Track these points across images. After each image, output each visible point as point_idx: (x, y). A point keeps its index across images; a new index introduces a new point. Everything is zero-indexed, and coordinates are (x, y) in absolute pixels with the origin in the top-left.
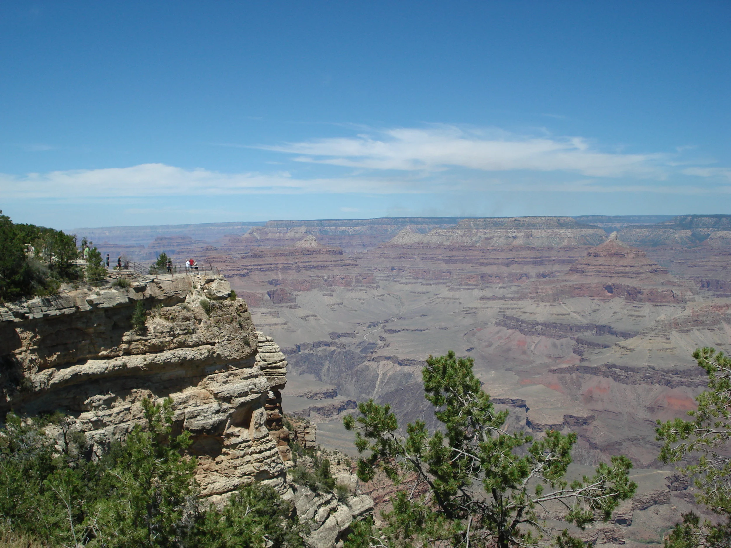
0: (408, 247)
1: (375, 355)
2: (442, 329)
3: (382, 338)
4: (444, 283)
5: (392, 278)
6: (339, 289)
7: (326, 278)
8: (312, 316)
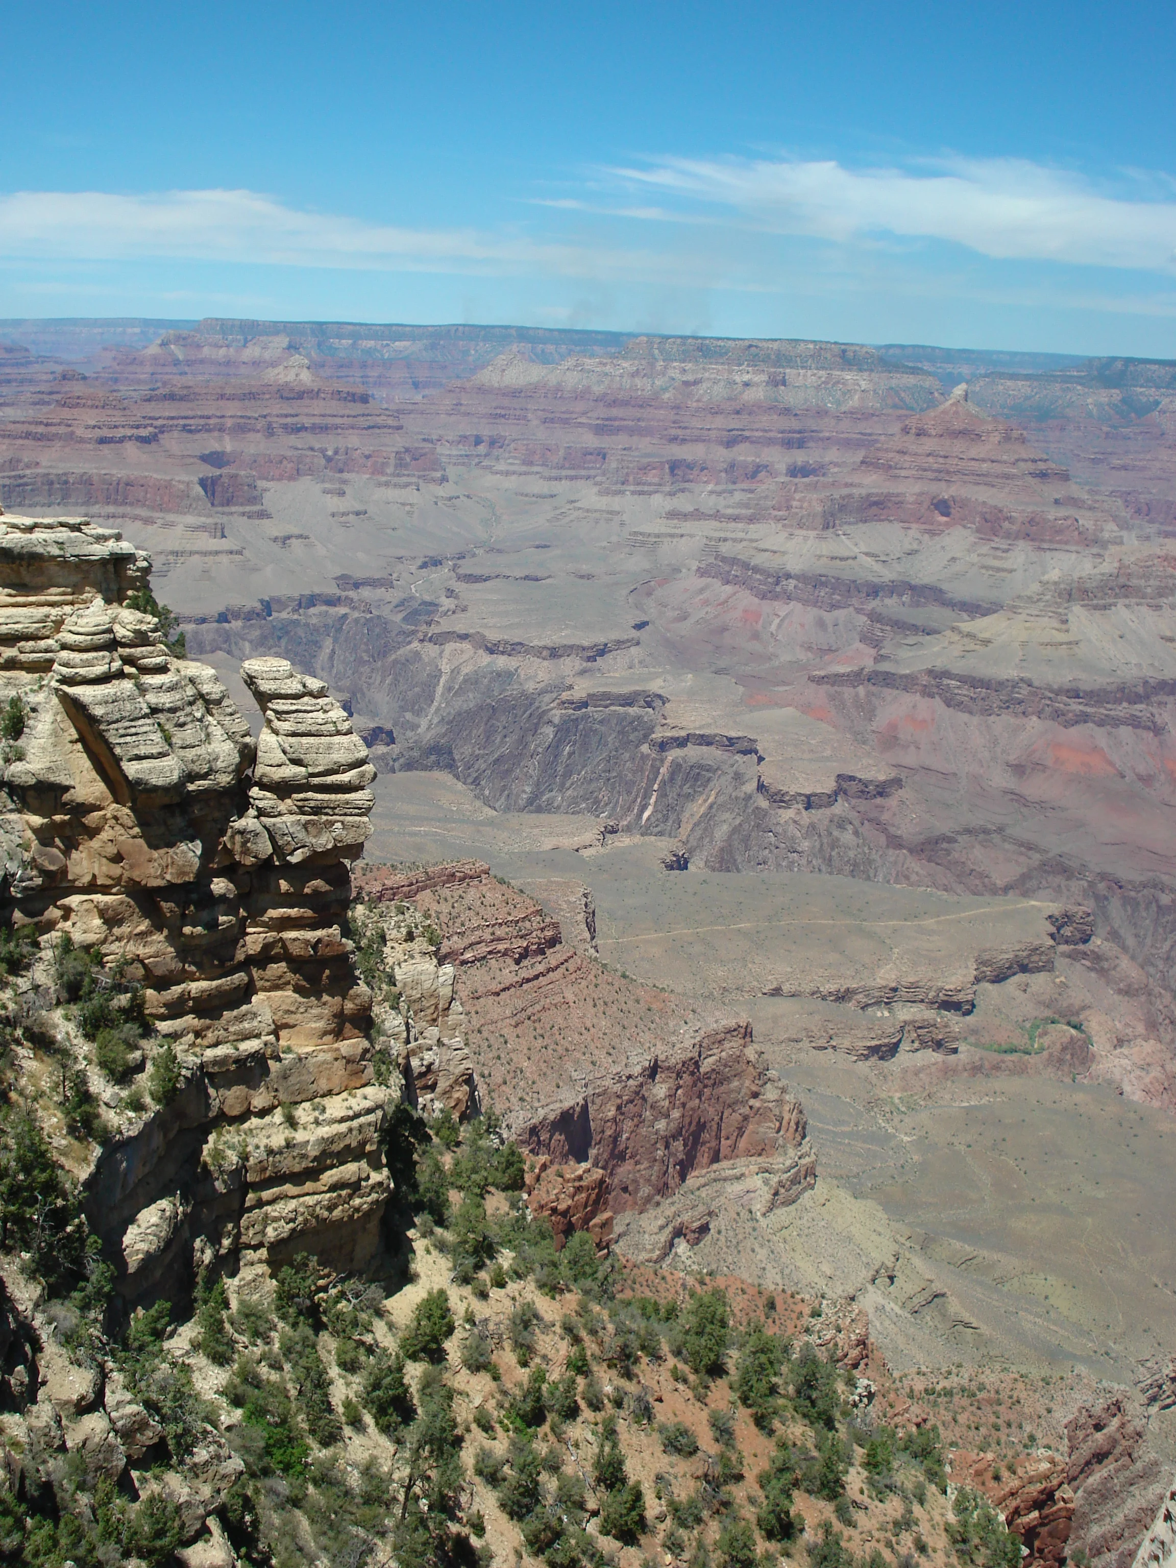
0: (515, 393)
1: (434, 630)
2: (582, 577)
3: (450, 593)
4: (588, 478)
5: (477, 460)
6: (358, 479)
7: (330, 453)
8: (300, 536)
